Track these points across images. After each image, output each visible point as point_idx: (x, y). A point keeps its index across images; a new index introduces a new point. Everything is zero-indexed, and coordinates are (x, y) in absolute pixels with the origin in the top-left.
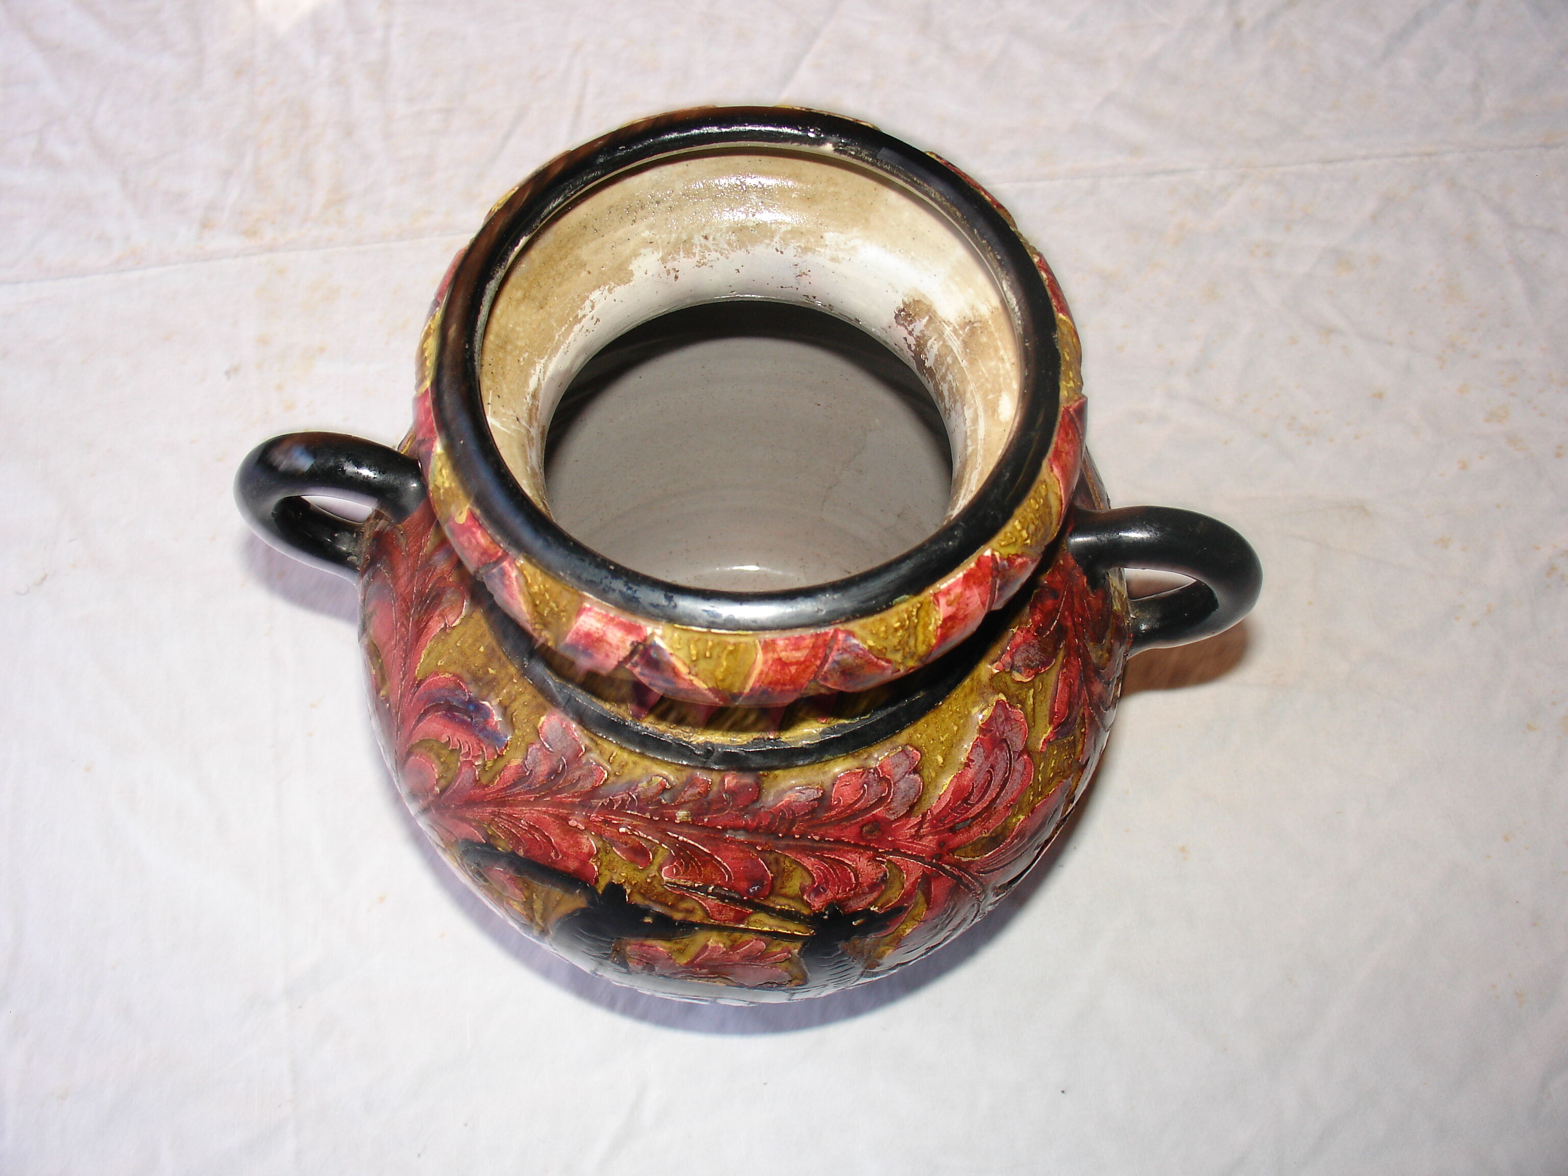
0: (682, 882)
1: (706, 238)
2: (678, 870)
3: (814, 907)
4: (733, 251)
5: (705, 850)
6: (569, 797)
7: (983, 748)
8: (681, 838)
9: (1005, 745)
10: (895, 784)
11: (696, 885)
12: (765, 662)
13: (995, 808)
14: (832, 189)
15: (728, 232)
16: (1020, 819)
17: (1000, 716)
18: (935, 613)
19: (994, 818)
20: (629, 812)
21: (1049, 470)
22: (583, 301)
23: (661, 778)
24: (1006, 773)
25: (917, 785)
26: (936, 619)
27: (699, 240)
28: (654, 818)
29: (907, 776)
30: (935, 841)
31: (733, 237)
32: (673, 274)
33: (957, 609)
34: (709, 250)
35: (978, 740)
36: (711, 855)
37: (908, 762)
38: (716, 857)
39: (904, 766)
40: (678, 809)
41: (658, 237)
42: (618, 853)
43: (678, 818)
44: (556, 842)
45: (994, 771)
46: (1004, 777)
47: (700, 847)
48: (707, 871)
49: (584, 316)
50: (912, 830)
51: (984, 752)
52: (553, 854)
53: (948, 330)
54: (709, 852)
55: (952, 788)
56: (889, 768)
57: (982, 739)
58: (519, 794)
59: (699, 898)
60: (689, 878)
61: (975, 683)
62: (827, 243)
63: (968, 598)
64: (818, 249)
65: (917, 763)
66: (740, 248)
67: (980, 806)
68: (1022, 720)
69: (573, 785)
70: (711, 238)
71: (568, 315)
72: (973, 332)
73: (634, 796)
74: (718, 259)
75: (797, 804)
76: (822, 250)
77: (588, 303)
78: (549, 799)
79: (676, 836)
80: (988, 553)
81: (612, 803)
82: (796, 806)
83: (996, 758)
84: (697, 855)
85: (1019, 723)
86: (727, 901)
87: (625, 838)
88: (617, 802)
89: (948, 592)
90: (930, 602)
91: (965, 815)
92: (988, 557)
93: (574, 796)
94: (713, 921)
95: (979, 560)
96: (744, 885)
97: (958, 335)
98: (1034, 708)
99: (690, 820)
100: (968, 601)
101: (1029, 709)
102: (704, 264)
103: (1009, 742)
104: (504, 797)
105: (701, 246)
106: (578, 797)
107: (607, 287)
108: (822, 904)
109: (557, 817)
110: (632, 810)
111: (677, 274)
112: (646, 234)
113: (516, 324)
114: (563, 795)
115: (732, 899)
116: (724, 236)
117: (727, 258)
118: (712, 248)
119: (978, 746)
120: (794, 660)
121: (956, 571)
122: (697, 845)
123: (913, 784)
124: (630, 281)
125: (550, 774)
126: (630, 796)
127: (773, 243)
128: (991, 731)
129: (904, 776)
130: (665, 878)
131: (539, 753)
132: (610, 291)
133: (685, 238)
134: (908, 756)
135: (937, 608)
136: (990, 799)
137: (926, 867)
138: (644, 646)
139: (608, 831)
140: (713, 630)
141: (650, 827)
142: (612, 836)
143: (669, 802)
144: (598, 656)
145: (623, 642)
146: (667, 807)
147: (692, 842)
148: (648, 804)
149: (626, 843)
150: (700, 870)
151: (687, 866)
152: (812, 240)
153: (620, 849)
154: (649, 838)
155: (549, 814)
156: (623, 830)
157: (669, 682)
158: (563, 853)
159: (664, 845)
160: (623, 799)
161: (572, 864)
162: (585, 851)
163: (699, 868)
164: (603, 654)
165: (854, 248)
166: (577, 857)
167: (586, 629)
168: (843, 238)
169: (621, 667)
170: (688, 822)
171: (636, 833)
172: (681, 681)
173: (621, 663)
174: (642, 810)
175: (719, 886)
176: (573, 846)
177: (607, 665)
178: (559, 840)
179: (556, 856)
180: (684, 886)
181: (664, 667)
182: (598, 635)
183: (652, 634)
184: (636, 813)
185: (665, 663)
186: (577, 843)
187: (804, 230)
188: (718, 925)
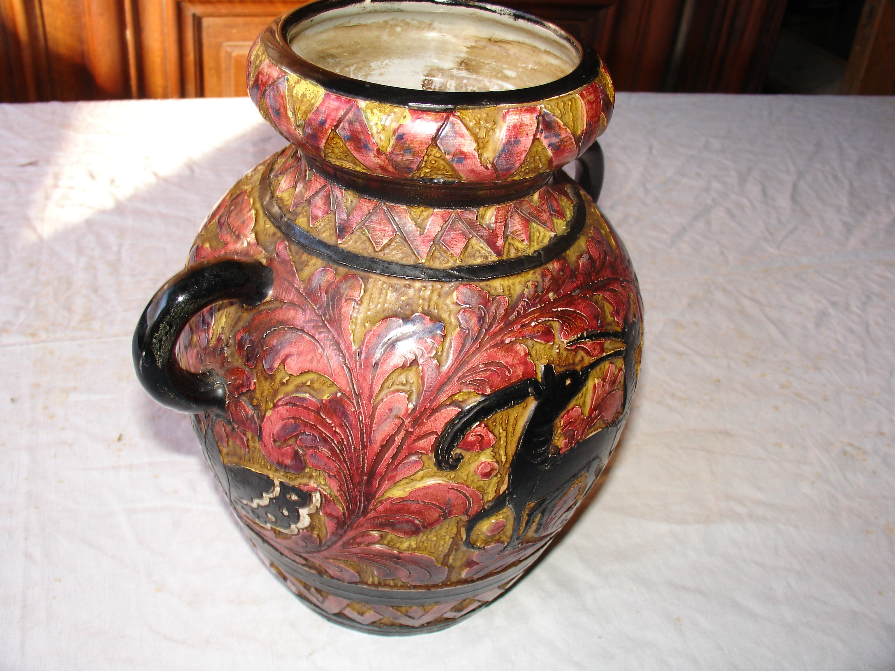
0: (572, 339)
2: (567, 332)
3: (620, 324)
5: (572, 310)
6: (497, 327)
8: (559, 309)
11: (579, 336)
20: (530, 311)
23: (531, 282)
28: (541, 306)
36: (575, 312)
38: (577, 311)
40: (548, 294)
42: (539, 341)
43: (551, 299)
44: (505, 362)
47: (569, 309)
48: (578, 323)
52: (507, 373)
53: (455, 72)
58: (469, 350)
59: (583, 345)
60: (574, 333)
62: (374, 68)
64: (372, 72)
69: (494, 318)
72: (467, 64)
73: (526, 300)
75: (585, 264)
76: (373, 72)
78: (487, 337)
79: (556, 309)
81: (519, 312)
82: (585, 266)
84: (570, 316)
86: (593, 338)
87: (536, 329)
88: (521, 309)
93: (499, 324)
94: (593, 358)
96: (595, 323)
97: (461, 70)
99: (556, 296)
104: (462, 360)
106: (501, 321)
109: (496, 345)
110: (531, 308)
114: (493, 328)
115: (595, 336)
125: (479, 321)
126: (524, 301)
130: (564, 342)
131: (466, 314)
138: (542, 116)
139: (526, 331)
140: (561, 96)
141: (543, 312)
142: (530, 333)
143: (542, 292)
144: (523, 140)
145: (532, 119)
146: (543, 295)
147: (565, 309)
148: (535, 300)
149: (539, 332)
150: (576, 325)
151: (570, 327)
152: (367, 69)
153: (537, 338)
154: (547, 319)
155: (492, 347)
156: (533, 324)
157: (557, 135)
158: (512, 366)
159: (555, 319)
160: (522, 305)
161: (520, 371)
162: (523, 354)
163: (575, 324)
164: (525, 135)
165: (387, 64)
166: (520, 363)
167: (512, 124)
168: (379, 63)
169: (535, 139)
170: (556, 298)
171: (540, 321)
172: (563, 132)
173: (535, 135)
174: (534, 305)
175: (587, 330)
176: (515, 357)
177: (528, 144)
178: (506, 359)
179: (509, 372)
180: (574, 340)
181: (554, 124)
182: (519, 123)
183: (541, 108)
184: (533, 309)
185: (553, 122)
186: (517, 353)
187: (361, 66)
188: (597, 360)
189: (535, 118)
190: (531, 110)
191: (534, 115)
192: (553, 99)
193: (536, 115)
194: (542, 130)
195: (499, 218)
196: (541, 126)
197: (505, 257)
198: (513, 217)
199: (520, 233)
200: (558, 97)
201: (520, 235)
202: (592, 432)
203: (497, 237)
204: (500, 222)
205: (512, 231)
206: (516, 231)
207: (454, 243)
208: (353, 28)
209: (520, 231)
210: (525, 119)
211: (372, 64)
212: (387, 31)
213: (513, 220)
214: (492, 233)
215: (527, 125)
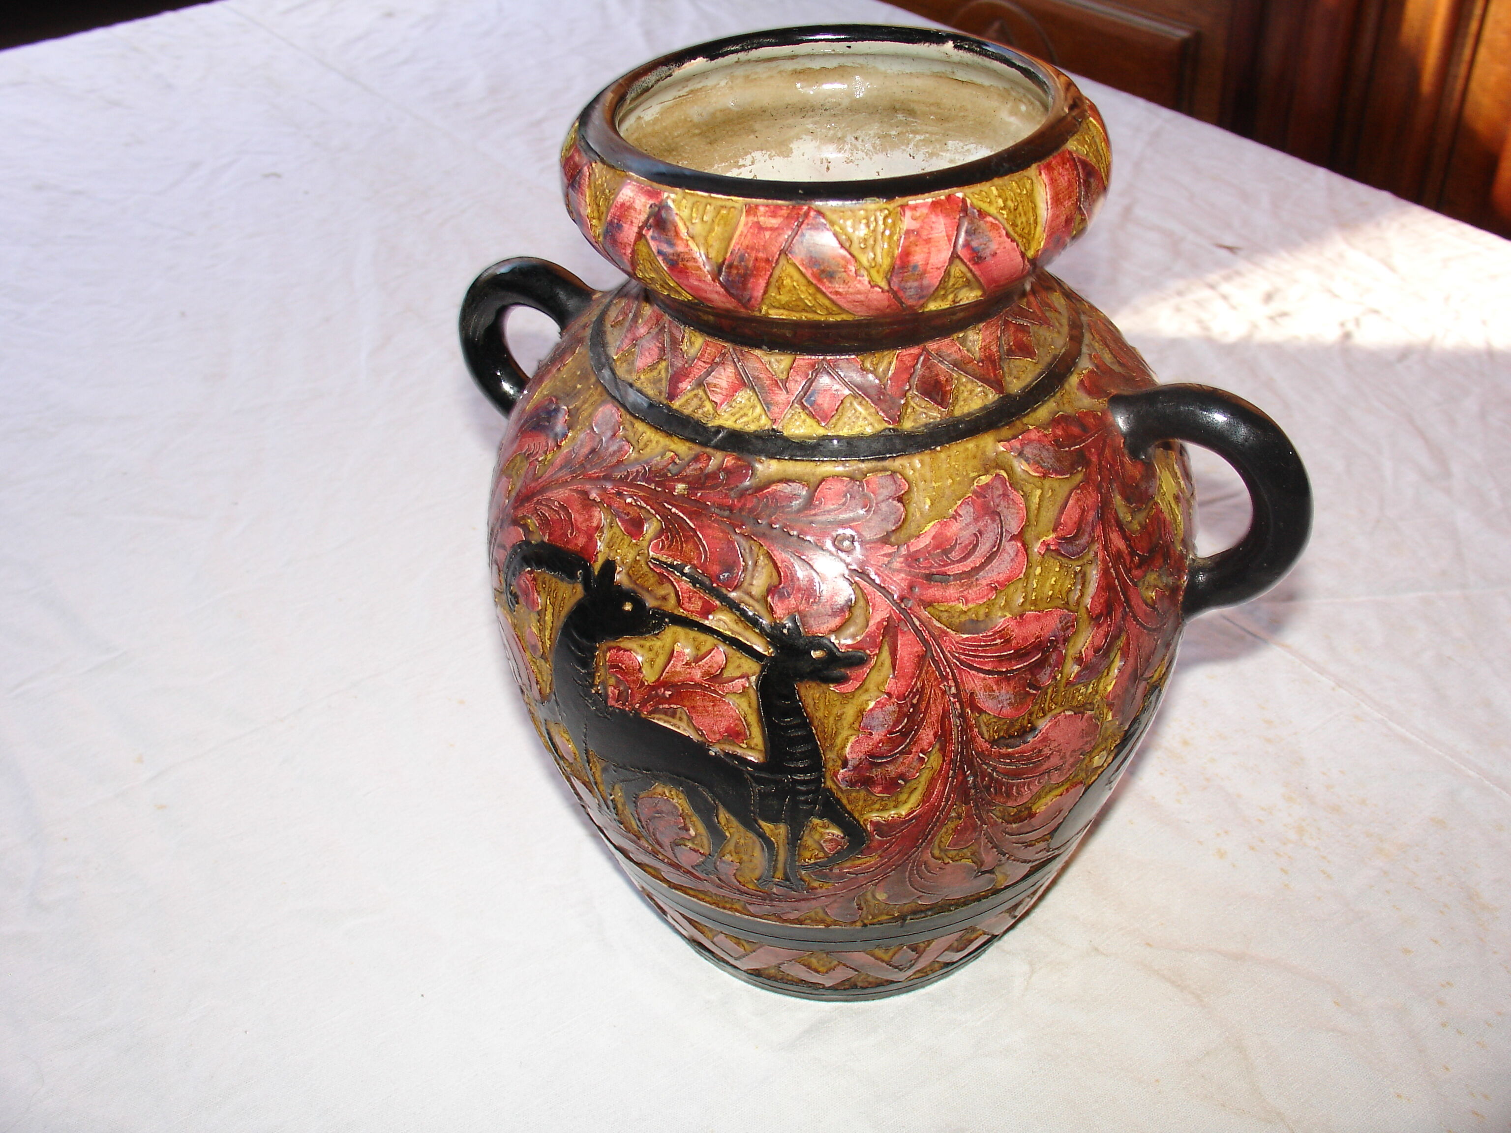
0: (663, 559)
1: (856, 138)
2: (663, 546)
3: (776, 613)
4: (877, 154)
5: (691, 525)
6: (597, 473)
7: (974, 508)
8: (674, 510)
9: (997, 518)
10: (877, 504)
11: (675, 563)
12: (746, 224)
13: (977, 579)
14: (962, 114)
15: (874, 137)
16: (1005, 616)
17: (997, 489)
18: (900, 222)
19: (975, 589)
20: (639, 483)
21: (1038, 173)
22: (747, 153)
23: (672, 454)
24: (995, 547)
25: (899, 513)
26: (900, 229)
27: (851, 140)
28: (657, 488)
29: (890, 500)
30: (907, 581)
31: (878, 142)
32: (825, 165)
33: (922, 227)
34: (857, 150)
35: (970, 499)
36: (694, 530)
37: (894, 489)
38: (698, 533)
39: (889, 490)
40: (679, 482)
41: (819, 130)
42: (621, 525)
43: (676, 491)
44: (575, 518)
45: (981, 536)
46: (991, 550)
47: (688, 521)
48: (688, 547)
49: (744, 166)
50: (885, 558)
51: (974, 513)
52: (569, 534)
54: (693, 527)
55: (934, 533)
56: (874, 486)
57: (975, 500)
58: (561, 477)
59: (675, 579)
60: (671, 553)
61: (980, 453)
62: (950, 148)
63: (933, 222)
64: (941, 153)
65: (903, 492)
66: (882, 151)
67: (961, 567)
68: (1021, 506)
69: (603, 461)
70: (860, 140)
71: (731, 157)
73: (647, 469)
74: (863, 159)
75: (782, 494)
76: (944, 154)
77: (749, 157)
78: (581, 477)
79: (670, 507)
80: (960, 195)
81: (627, 477)
82: (780, 496)
83: (986, 526)
84: (683, 530)
85: (1016, 507)
86: (698, 585)
87: (629, 509)
88: (633, 474)
89: (915, 208)
90: (897, 213)
91: (943, 569)
92: (958, 197)
93: (601, 471)
94: (682, 611)
95: (949, 196)
96: (716, 568)
98: (1039, 508)
99: (686, 493)
100: (933, 225)
101: (1034, 506)
102: (852, 161)
103: (1002, 518)
105: (851, 145)
106: (604, 471)
107: (769, 153)
108: (784, 612)
109: (583, 492)
110: (643, 481)
111: (830, 165)
112: (810, 126)
113: (686, 144)
114: (593, 471)
115: (702, 584)
116: (871, 140)
117: (871, 159)
118: (860, 148)
119: (968, 504)
120: (769, 226)
121: (927, 195)
122: (685, 518)
123: (895, 510)
124: (788, 156)
125: (589, 454)
126: (644, 468)
127: (908, 149)
128: (986, 497)
129: (888, 499)
130: (651, 553)
131: (586, 436)
132: (770, 157)
133: (840, 136)
134: (895, 482)
135: (902, 218)
136: (972, 565)
137: (893, 610)
138: (661, 207)
139: (617, 503)
140: (713, 195)
141: (652, 498)
142: (619, 507)
143: (674, 475)
144: (626, 226)
145: (645, 206)
146: (671, 479)
147: (682, 515)
148: (656, 476)
149: (628, 514)
150: (682, 547)
151: (672, 541)
152: (938, 146)
153: (622, 520)
154: (648, 507)
155: (576, 491)
156: (629, 500)
157: (671, 244)
158: (578, 529)
159: (657, 516)
160: (638, 471)
161: (581, 541)
162: (595, 524)
163: (682, 544)
164: (629, 223)
165: (968, 150)
166: (586, 532)
167: (622, 201)
168: (961, 144)
169: (640, 236)
170: (684, 495)
171: (639, 503)
172: (679, 242)
173: (641, 228)
174: (648, 480)
175: (694, 567)
176: (587, 520)
177: (631, 236)
178: (577, 516)
179: (571, 534)
180: (665, 563)
181: (669, 226)
182: (628, 204)
183: (668, 197)
184: (644, 484)
185: (670, 221)
186: (591, 517)
187: (933, 139)
188: (686, 618)
189: (648, 206)
190: (652, 194)
191: (651, 202)
192: (697, 195)
193: (653, 202)
194: (650, 226)
195: (706, 355)
196: (651, 221)
197: (676, 404)
198: (726, 366)
199: (718, 390)
200: (706, 194)
201: (717, 393)
202: (665, 722)
203: (687, 376)
204: (704, 362)
205: (710, 381)
206: (715, 386)
207: (647, 354)
208: (965, 84)
209: (721, 389)
210: (637, 201)
211: (950, 143)
212: (1010, 105)
213: (723, 370)
214: (687, 369)
215: (635, 210)
